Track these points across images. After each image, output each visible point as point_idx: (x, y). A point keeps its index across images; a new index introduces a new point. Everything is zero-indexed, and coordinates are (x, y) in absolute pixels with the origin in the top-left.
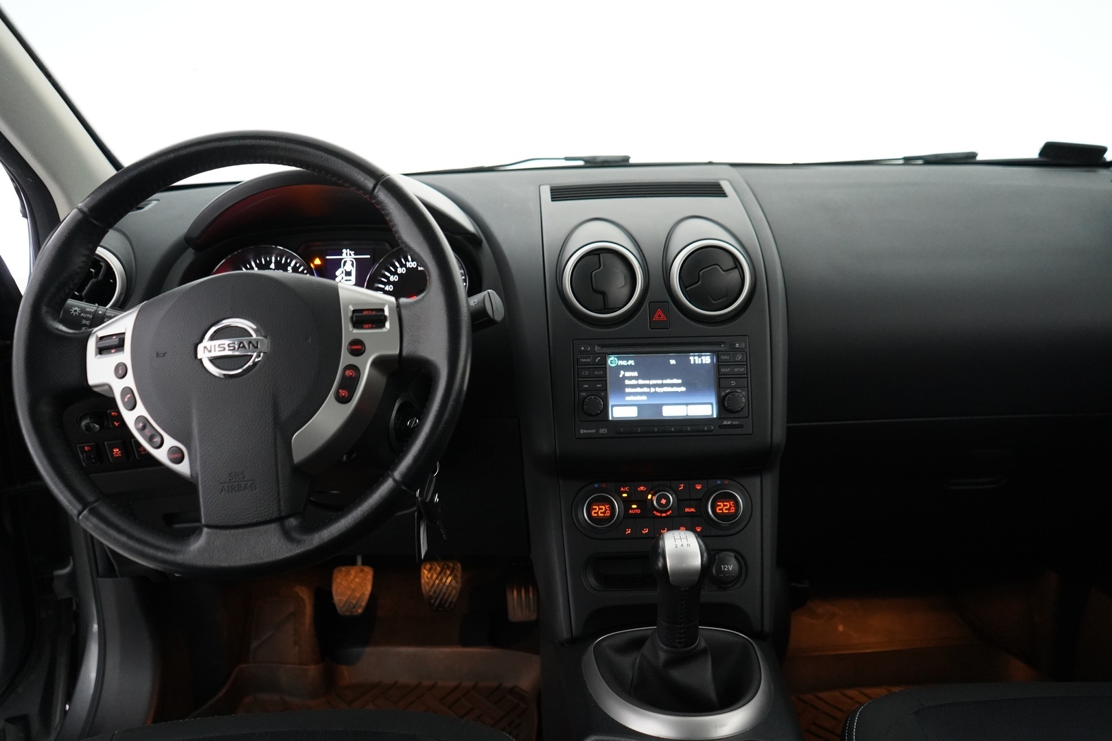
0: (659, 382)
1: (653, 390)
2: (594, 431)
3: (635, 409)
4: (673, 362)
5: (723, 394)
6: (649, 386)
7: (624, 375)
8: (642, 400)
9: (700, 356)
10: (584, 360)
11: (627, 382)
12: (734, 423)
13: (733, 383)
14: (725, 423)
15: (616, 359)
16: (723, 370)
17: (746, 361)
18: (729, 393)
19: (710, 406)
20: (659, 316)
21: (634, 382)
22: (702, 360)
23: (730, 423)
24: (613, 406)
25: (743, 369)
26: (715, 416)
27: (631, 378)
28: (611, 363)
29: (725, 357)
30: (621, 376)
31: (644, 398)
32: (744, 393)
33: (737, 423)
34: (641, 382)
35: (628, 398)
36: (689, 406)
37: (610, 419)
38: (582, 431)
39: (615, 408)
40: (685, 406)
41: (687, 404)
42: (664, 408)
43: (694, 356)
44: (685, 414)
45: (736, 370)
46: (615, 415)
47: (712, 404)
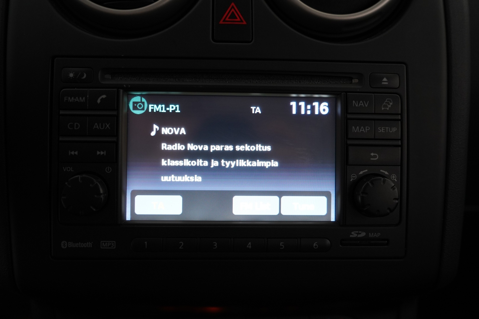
0: (229, 148)
1: (215, 163)
2: (89, 245)
3: (179, 199)
4: (257, 110)
5: (353, 177)
6: (207, 156)
7: (159, 132)
8: (194, 183)
9: (309, 101)
10: (71, 100)
11: (164, 146)
12: (371, 235)
13: (375, 156)
14: (354, 235)
15: (144, 100)
16: (356, 130)
17: (401, 114)
18: (366, 177)
19: (324, 199)
20: (233, 16)
21: (178, 147)
22: (313, 108)
23: (363, 234)
24: (135, 193)
25: (394, 129)
26: (333, 219)
27: (171, 139)
28: (135, 108)
29: (361, 104)
30: (153, 134)
31: (198, 179)
32: (394, 177)
33: (378, 235)
34: (191, 147)
35: (165, 179)
36: (284, 198)
37: (128, 218)
38: (64, 245)
39: (139, 199)
40: (276, 198)
41: (280, 194)
42: (237, 200)
43: (298, 100)
44: (276, 213)
45: (381, 130)
46: (139, 211)
47: (327, 194)
